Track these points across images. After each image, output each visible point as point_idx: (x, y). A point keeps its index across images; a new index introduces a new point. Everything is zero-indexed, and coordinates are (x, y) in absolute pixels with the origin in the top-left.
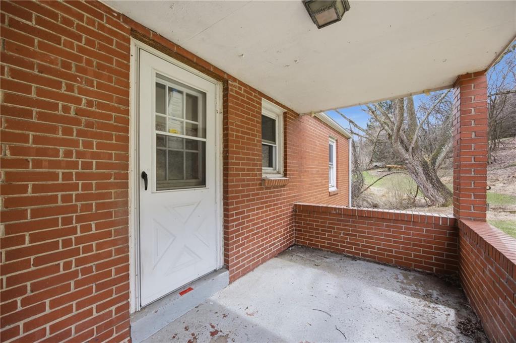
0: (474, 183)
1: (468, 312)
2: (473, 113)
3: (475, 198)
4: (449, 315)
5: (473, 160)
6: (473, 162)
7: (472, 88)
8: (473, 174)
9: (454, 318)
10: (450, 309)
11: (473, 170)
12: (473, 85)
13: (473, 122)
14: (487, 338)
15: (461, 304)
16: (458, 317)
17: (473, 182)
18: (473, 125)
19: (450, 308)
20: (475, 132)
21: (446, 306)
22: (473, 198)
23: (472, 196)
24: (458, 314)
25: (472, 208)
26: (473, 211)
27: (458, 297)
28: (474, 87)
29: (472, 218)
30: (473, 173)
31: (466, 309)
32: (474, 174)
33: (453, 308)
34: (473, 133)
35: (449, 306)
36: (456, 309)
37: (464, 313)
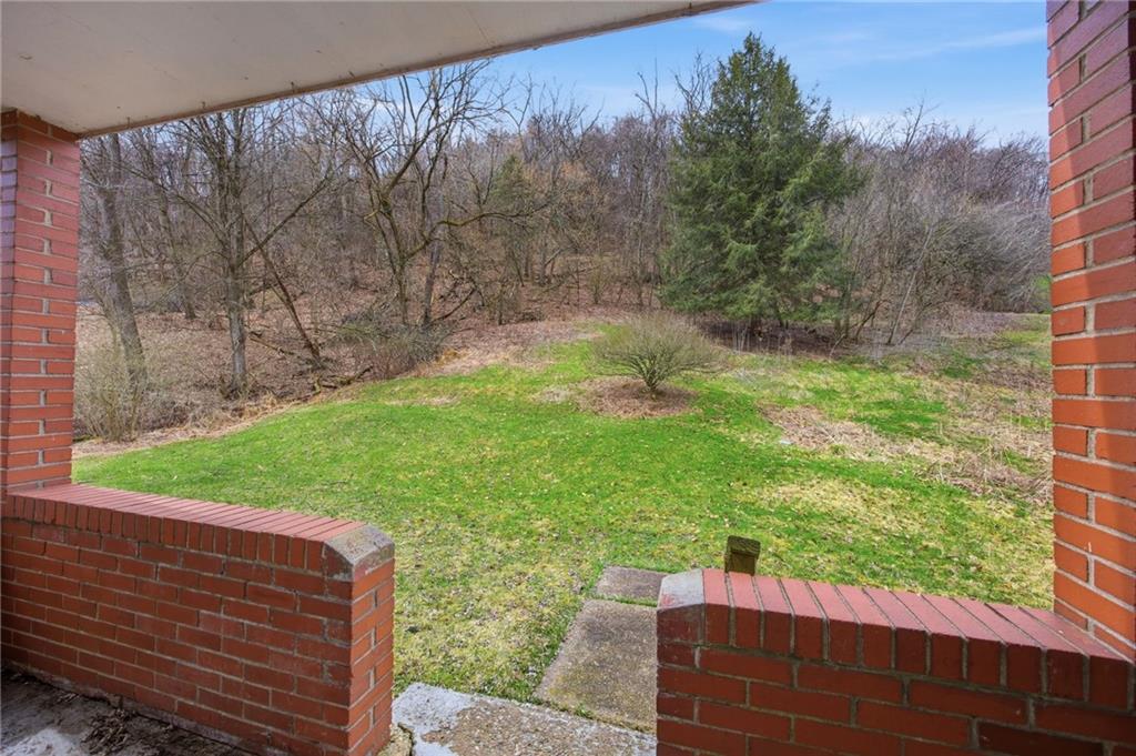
0: (45, 396)
1: (77, 707)
2: (47, 222)
3: (46, 432)
4: (49, 747)
5: (44, 337)
6: (44, 343)
7: (48, 161)
8: (43, 374)
9: (67, 743)
10: (40, 735)
11: (43, 362)
12: (49, 154)
13: (46, 244)
14: (152, 719)
15: (50, 705)
16: (73, 733)
17: (42, 393)
18: (46, 252)
19: (36, 733)
20: (51, 271)
21: (22, 737)
22: (42, 433)
23: (41, 426)
24: (64, 728)
25: (40, 458)
26: (41, 464)
27: (30, 696)
28: (51, 160)
29: (40, 483)
30: (43, 371)
31: (70, 704)
32: (47, 373)
33: (43, 727)
34: (47, 273)
35: (29, 731)
36: (50, 723)
37: (73, 714)
